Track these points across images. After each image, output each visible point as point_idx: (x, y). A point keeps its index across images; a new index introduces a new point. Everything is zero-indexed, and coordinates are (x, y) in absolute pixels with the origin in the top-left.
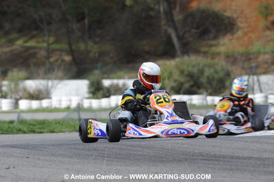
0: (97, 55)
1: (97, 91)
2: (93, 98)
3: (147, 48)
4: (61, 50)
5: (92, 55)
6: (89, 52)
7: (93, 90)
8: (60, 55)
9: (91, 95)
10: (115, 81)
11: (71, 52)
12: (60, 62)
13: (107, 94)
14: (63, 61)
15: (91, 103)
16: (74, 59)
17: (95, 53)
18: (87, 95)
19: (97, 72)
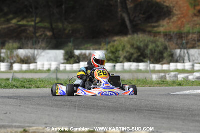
0: (71, 32)
1: (70, 58)
2: (67, 63)
3: (107, 28)
4: (45, 28)
5: (67, 32)
6: (65, 30)
7: (67, 57)
8: (44, 32)
9: (66, 61)
10: (84, 52)
11: (52, 29)
12: (44, 36)
13: (78, 61)
14: (46, 36)
15: (65, 67)
16: (54, 34)
17: (70, 31)
18: (63, 62)
19: (71, 44)
